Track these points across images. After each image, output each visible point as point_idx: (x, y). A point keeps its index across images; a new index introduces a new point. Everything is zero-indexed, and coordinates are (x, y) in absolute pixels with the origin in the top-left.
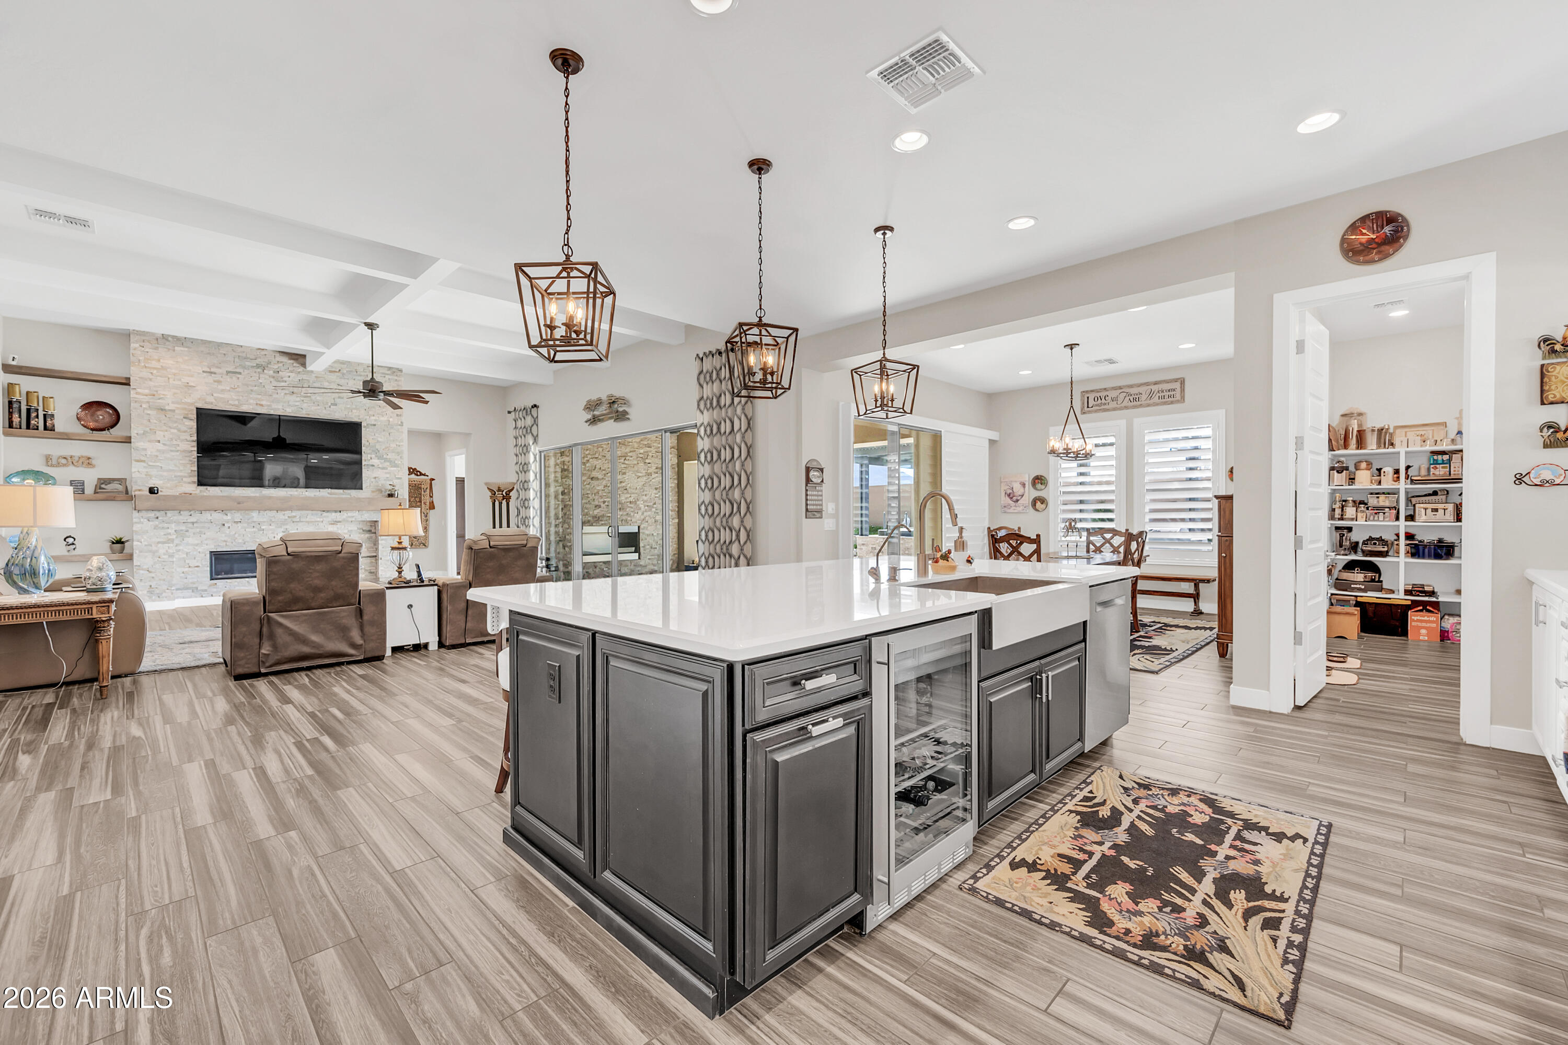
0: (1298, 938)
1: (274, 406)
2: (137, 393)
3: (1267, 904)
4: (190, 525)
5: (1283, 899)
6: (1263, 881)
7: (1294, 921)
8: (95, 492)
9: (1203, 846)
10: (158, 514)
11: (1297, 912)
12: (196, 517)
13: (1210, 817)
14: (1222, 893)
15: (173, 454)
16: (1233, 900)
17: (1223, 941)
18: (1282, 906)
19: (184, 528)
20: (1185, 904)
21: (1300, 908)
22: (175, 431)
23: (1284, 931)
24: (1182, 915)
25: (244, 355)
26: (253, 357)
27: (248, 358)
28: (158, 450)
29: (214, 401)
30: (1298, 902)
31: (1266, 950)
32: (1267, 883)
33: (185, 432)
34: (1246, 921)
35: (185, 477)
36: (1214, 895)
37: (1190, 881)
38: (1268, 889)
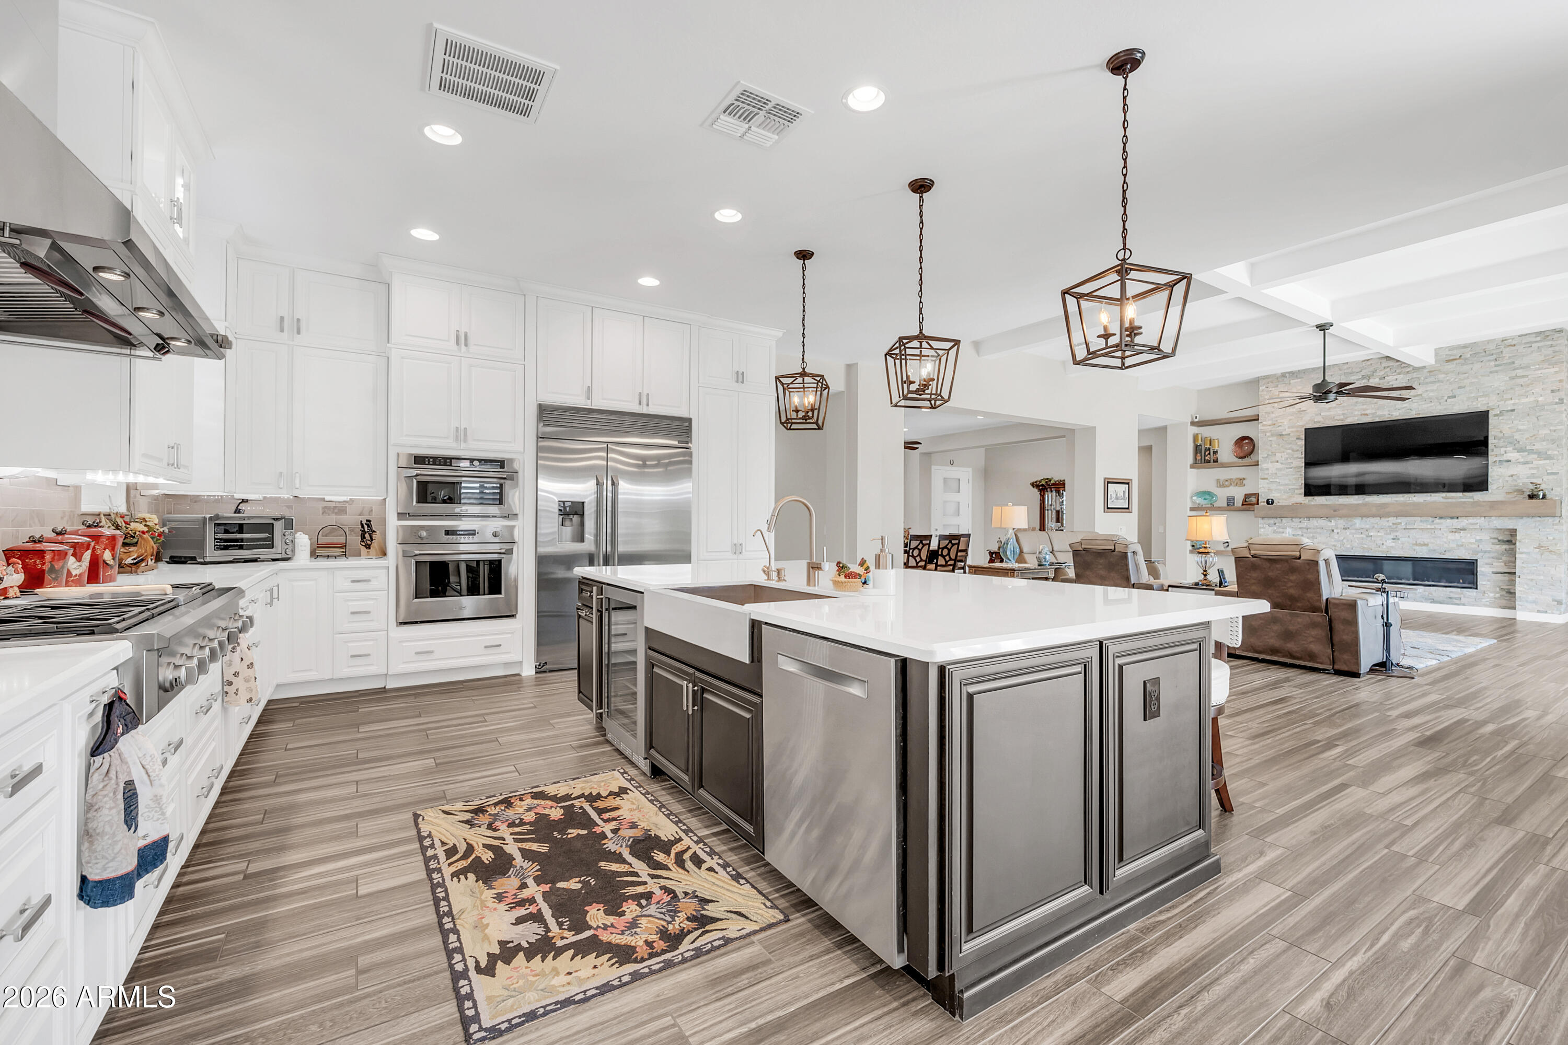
0: (430, 853)
1: (1379, 413)
2: (1264, 425)
3: (464, 863)
4: (1305, 530)
5: (456, 875)
6: (481, 882)
7: (439, 863)
8: (1243, 505)
9: (553, 882)
10: (1276, 521)
11: (439, 870)
12: (1305, 523)
13: (590, 928)
14: (498, 851)
15: (1288, 470)
16: (487, 851)
17: (471, 825)
18: (453, 869)
19: (1300, 533)
20: (511, 830)
21: (440, 875)
22: (1290, 451)
23: (440, 852)
24: (507, 823)
25: (1350, 371)
26: (1359, 370)
27: (1353, 373)
28: (1277, 469)
29: (1322, 420)
30: (443, 880)
31: (444, 835)
32: (477, 881)
33: (1298, 450)
34: (468, 844)
35: (1297, 489)
36: (502, 848)
37: (527, 846)
38: (471, 876)
